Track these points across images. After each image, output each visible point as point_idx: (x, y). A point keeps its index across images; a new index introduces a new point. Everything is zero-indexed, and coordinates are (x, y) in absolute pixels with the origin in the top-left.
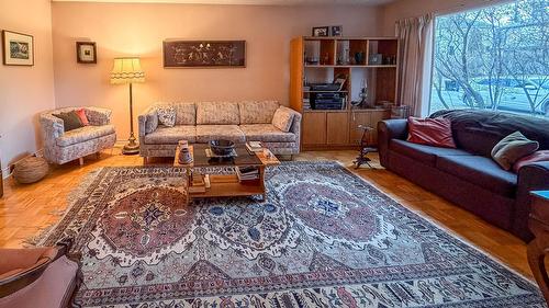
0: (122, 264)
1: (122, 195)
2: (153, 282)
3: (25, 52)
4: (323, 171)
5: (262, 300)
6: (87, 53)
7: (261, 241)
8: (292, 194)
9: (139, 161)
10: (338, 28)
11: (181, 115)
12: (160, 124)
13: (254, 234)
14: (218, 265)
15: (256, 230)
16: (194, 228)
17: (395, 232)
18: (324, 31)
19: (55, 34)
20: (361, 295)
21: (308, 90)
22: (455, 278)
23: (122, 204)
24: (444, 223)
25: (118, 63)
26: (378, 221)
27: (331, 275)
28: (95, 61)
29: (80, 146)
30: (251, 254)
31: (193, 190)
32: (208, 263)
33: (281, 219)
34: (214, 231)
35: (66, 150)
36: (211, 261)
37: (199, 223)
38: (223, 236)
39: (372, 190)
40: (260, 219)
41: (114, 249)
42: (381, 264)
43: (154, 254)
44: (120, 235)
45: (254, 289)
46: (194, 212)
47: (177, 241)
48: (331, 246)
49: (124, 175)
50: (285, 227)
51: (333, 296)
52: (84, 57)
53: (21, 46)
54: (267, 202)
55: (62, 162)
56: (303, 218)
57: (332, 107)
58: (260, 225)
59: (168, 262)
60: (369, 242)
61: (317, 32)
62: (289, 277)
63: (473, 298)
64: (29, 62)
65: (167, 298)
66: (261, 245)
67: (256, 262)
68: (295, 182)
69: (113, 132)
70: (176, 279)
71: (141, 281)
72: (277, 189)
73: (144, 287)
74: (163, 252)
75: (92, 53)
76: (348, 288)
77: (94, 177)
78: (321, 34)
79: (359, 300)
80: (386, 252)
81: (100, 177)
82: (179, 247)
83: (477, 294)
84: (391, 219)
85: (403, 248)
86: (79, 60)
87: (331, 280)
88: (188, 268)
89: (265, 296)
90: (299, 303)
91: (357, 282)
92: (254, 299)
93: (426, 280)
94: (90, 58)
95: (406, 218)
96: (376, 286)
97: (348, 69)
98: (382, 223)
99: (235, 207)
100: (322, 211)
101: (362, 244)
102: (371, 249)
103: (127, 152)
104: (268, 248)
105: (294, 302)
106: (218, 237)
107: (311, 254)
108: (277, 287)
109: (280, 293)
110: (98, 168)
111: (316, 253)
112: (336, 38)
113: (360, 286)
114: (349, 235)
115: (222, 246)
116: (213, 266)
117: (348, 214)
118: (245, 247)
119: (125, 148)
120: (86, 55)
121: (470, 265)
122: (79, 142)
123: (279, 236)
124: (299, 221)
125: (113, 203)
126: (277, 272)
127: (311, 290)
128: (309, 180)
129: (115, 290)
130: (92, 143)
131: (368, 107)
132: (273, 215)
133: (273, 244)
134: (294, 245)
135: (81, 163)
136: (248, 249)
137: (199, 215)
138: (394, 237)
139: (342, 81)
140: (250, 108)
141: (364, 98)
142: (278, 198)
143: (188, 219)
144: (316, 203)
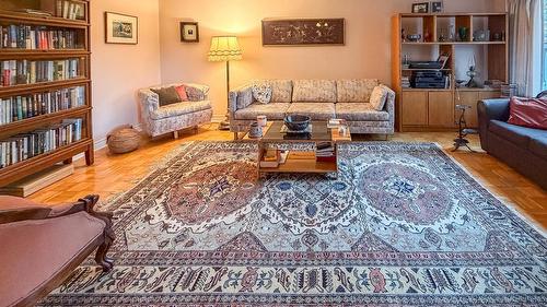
0: (169, 230)
1: (200, 167)
2: (190, 249)
3: (129, 32)
4: (414, 152)
5: (288, 273)
6: (190, 33)
7: (315, 217)
8: (370, 174)
9: (230, 136)
10: (439, 4)
11: (276, 91)
12: (255, 101)
13: (311, 210)
14: (260, 238)
15: (315, 206)
16: (254, 200)
17: (465, 218)
18: (424, 7)
19: (161, 16)
20: (395, 277)
21: (406, 67)
22: (509, 269)
23: (195, 176)
24: (528, 211)
25: (215, 41)
26: (451, 205)
27: (371, 255)
28: (197, 40)
29: (173, 119)
30: (299, 229)
31: (264, 164)
32: (251, 235)
33: (346, 198)
34: (272, 205)
35: (158, 123)
36: (255, 233)
37: (262, 196)
38: (278, 210)
39: (460, 174)
40: (325, 196)
41: (169, 215)
42: (433, 248)
43: (205, 223)
44: (180, 204)
45: (286, 262)
46: (262, 186)
47: (231, 212)
48: (387, 227)
49: (211, 150)
50: (346, 205)
51: (364, 276)
52: (188, 37)
53: (124, 26)
54: (339, 180)
55: (155, 135)
56: (371, 198)
57: (434, 86)
58: (321, 202)
59: (213, 231)
60: (430, 226)
61: (416, 8)
62: (327, 254)
63: (521, 291)
64: (133, 40)
65: (196, 264)
66: (312, 222)
67: (300, 237)
68: (380, 162)
69: (209, 107)
70: (214, 247)
71: (180, 247)
72: (356, 168)
73: (180, 252)
74: (213, 221)
75: (194, 33)
76: (384, 270)
77: (181, 149)
78: (421, 11)
79: (389, 282)
80: (444, 238)
81: (188, 150)
82: (231, 218)
83: (528, 286)
84: (467, 203)
85: (466, 235)
86: (183, 39)
87: (370, 260)
88: (230, 238)
89: (292, 271)
90: (324, 279)
91: (396, 265)
92: (280, 272)
93: (475, 269)
94: (193, 37)
95: (485, 204)
96: (416, 270)
97: (450, 46)
98: (455, 207)
99: (304, 183)
100: (394, 192)
101: (420, 227)
102: (429, 233)
103: (223, 128)
104: (319, 225)
105: (320, 278)
106: (273, 211)
107: (361, 233)
108: (309, 262)
109: (310, 269)
110: (188, 142)
111: (367, 232)
112: (436, 13)
113: (398, 269)
114: (411, 218)
115: (273, 220)
116: (255, 238)
117: (421, 197)
118: (295, 222)
119: (222, 124)
120: (189, 34)
121: (535, 256)
122: (172, 116)
123: (336, 214)
124: (364, 201)
125: (187, 174)
126: (317, 248)
127: (343, 268)
128: (396, 160)
129: (152, 253)
130: (186, 117)
131: (476, 86)
132: (340, 193)
133: (325, 222)
134: (347, 223)
135: (176, 136)
136: (298, 225)
137: (264, 189)
138: (462, 222)
139: (445, 59)
140: (348, 87)
141: (472, 77)
142: (353, 177)
143: (252, 193)
144: (392, 184)
